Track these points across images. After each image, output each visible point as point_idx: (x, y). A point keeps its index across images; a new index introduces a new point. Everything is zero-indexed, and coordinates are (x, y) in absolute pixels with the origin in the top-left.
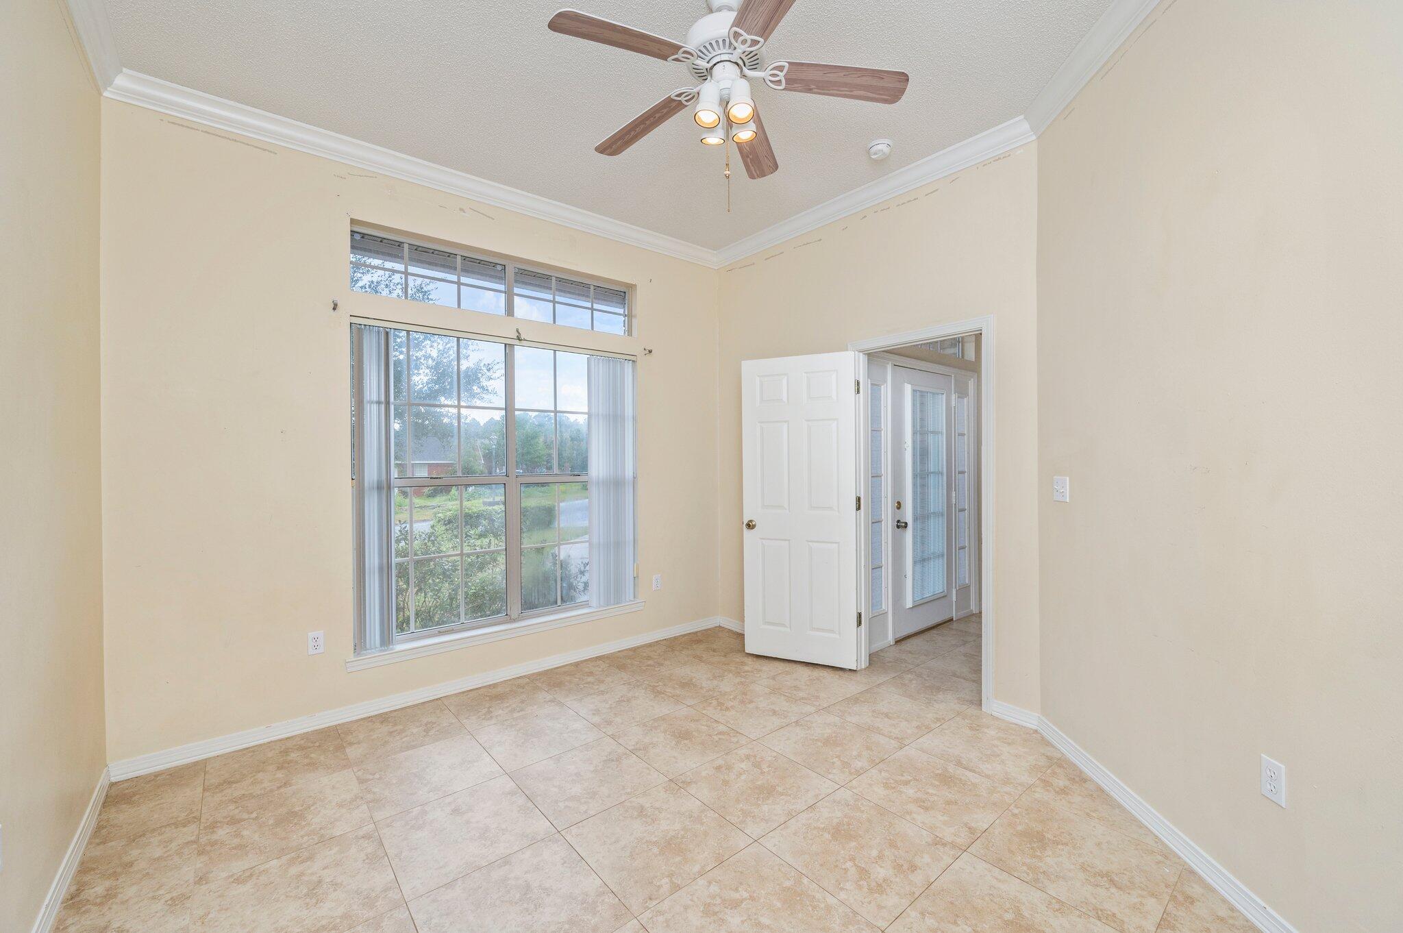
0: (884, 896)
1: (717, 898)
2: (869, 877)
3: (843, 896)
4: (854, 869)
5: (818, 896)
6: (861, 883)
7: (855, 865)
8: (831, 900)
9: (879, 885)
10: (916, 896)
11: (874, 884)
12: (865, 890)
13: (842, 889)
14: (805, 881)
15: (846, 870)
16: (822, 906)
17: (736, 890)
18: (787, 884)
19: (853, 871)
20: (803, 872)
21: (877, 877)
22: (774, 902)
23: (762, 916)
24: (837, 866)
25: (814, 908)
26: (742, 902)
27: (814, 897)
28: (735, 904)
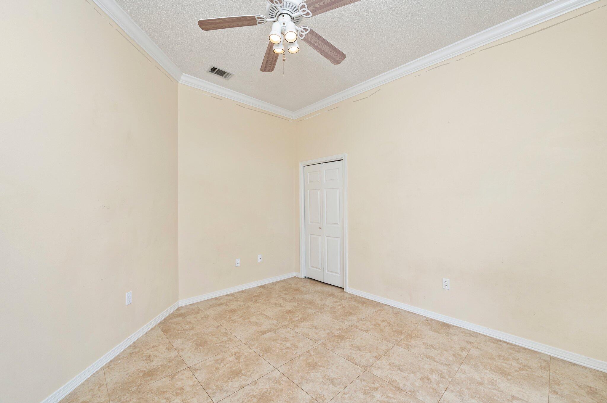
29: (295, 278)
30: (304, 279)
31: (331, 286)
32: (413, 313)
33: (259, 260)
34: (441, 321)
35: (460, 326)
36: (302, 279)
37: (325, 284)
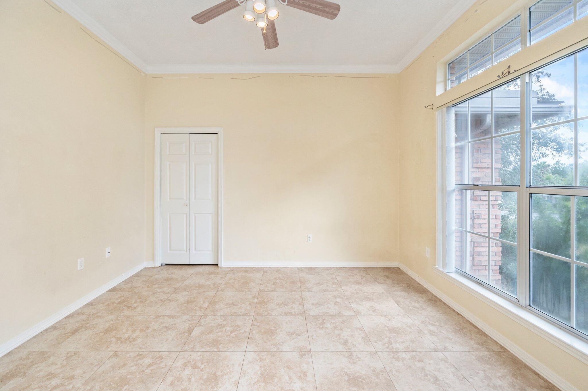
0: (183, 363)
1: (239, 330)
2: (191, 367)
3: (199, 354)
4: (199, 366)
5: (208, 348)
6: (194, 363)
7: (199, 368)
8: (203, 350)
9: (186, 366)
10: (169, 371)
11: (188, 365)
12: (191, 361)
13: (200, 356)
14: (215, 350)
15: (202, 363)
16: (205, 347)
17: (236, 335)
18: (221, 346)
19: (199, 365)
20: (218, 352)
21: (188, 368)
22: (221, 339)
23: (222, 334)
24: (207, 362)
25: (207, 345)
26: (231, 333)
27: (209, 347)
28: (232, 332)
29: (146, 268)
30: (160, 268)
31: (200, 266)
32: (287, 267)
33: (107, 255)
34: (307, 266)
35: (319, 266)
36: (157, 267)
37: (191, 266)
